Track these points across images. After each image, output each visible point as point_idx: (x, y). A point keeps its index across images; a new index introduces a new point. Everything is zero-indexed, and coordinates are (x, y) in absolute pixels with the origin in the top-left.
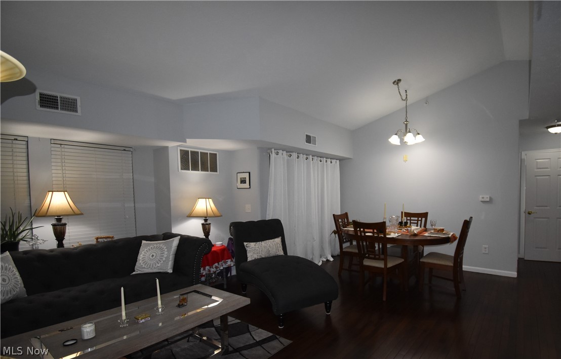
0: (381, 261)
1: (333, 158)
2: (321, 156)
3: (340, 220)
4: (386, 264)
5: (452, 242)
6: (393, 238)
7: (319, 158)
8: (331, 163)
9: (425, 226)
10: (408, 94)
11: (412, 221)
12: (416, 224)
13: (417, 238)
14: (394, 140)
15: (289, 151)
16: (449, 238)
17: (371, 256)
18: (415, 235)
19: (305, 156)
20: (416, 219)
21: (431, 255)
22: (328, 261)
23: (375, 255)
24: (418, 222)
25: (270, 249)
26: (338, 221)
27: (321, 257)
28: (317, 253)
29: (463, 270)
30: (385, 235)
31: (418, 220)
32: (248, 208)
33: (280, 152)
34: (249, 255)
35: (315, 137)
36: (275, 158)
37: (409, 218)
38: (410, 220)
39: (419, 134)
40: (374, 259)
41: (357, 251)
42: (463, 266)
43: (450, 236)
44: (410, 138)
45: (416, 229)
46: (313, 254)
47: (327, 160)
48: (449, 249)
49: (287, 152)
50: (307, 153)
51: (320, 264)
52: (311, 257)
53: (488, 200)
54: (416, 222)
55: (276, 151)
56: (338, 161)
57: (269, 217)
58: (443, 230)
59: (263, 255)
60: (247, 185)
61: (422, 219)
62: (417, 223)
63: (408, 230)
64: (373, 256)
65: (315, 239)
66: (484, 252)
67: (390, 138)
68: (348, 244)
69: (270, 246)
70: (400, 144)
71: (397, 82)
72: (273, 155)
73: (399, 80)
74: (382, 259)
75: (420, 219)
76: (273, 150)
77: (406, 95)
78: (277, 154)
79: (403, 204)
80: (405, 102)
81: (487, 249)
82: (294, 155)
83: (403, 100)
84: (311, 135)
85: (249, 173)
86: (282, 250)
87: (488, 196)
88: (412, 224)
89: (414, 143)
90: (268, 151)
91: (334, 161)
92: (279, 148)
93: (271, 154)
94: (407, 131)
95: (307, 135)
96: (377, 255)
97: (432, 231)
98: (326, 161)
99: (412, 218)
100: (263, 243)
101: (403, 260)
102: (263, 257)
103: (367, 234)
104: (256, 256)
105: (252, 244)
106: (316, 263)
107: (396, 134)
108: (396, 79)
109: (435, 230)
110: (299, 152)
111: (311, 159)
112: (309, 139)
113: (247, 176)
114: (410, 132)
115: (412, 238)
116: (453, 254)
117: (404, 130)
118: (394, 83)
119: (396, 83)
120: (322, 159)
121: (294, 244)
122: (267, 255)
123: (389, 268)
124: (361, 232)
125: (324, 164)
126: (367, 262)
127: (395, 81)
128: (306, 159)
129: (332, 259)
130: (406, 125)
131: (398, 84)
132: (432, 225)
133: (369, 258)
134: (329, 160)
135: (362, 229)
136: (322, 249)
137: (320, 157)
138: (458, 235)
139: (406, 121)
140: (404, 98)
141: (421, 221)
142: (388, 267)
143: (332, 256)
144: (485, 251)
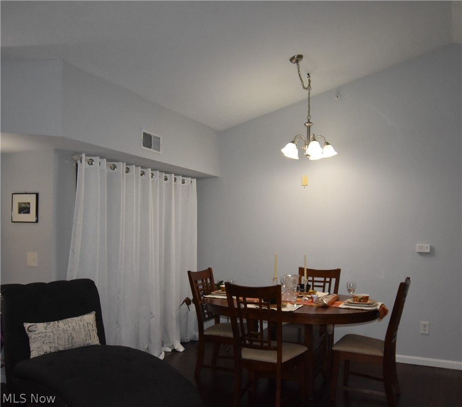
0: (272, 352)
1: (186, 174)
2: (167, 170)
3: (200, 282)
4: (279, 357)
5: (382, 318)
6: (291, 312)
7: (164, 175)
8: (183, 182)
9: (336, 291)
10: (311, 79)
11: (315, 284)
12: (322, 288)
13: (328, 312)
14: (290, 151)
15: (113, 159)
16: (376, 311)
17: (255, 343)
18: (325, 307)
19: (140, 169)
20: (322, 279)
21: (348, 339)
22: (175, 351)
23: (262, 342)
24: (324, 285)
25: (74, 335)
26: (196, 282)
27: (163, 345)
28: (157, 337)
29: (397, 361)
30: (279, 308)
31: (325, 282)
32: (32, 258)
33: (97, 160)
34: (33, 346)
35: (159, 138)
36: (86, 169)
37: (310, 278)
38: (313, 281)
39: (328, 144)
40: (261, 348)
41: (230, 335)
42: (397, 356)
43: (378, 307)
44: (314, 150)
45: (325, 297)
46: (150, 341)
47: (177, 177)
48: (377, 330)
49: (108, 160)
50: (144, 165)
51: (162, 357)
52: (146, 346)
53: (428, 251)
54: (322, 284)
55: (89, 158)
56: (194, 180)
57: (73, 274)
58: (366, 298)
59: (62, 345)
60: (31, 217)
61: (331, 280)
62: (324, 287)
63: (312, 298)
64: (259, 344)
65: (154, 313)
66: (422, 331)
67: (283, 146)
68: (211, 323)
69: (74, 329)
70: (297, 158)
71: (297, 59)
72: (83, 166)
73: (300, 57)
74: (274, 349)
75: (328, 279)
76: (84, 155)
77: (309, 81)
78: (91, 162)
79: (305, 256)
80: (307, 91)
81: (427, 328)
82: (122, 166)
83: (304, 88)
84: (152, 134)
85: (37, 195)
86: (96, 336)
87: (428, 246)
88: (315, 288)
89: (321, 158)
90: (75, 157)
91: (188, 180)
92: (94, 153)
93: (79, 162)
94: (310, 137)
95: (145, 134)
96: (266, 342)
97: (350, 300)
98: (175, 179)
99: (316, 279)
100: (62, 324)
101: (305, 349)
102: (61, 349)
103: (249, 306)
104: (47, 349)
105: (41, 326)
106: (156, 355)
107: (293, 142)
108: (296, 54)
109: (354, 298)
110: (131, 161)
111: (150, 175)
112: (148, 141)
113: (31, 199)
114: (314, 140)
115: (320, 312)
116: (383, 338)
117: (305, 137)
118: (291, 60)
119: (294, 61)
120: (168, 175)
121: (117, 323)
122: (68, 346)
123: (285, 363)
124: (239, 302)
125: (171, 183)
126: (248, 354)
127: (293, 58)
128: (142, 175)
129: (181, 349)
130: (309, 128)
131: (297, 62)
132: (349, 290)
133: (251, 346)
134: (180, 178)
135: (241, 298)
136: (165, 331)
137: (166, 172)
138: (390, 307)
139: (309, 122)
140: (306, 85)
141: (330, 282)
142: (283, 362)
143: (182, 343)
144: (425, 330)
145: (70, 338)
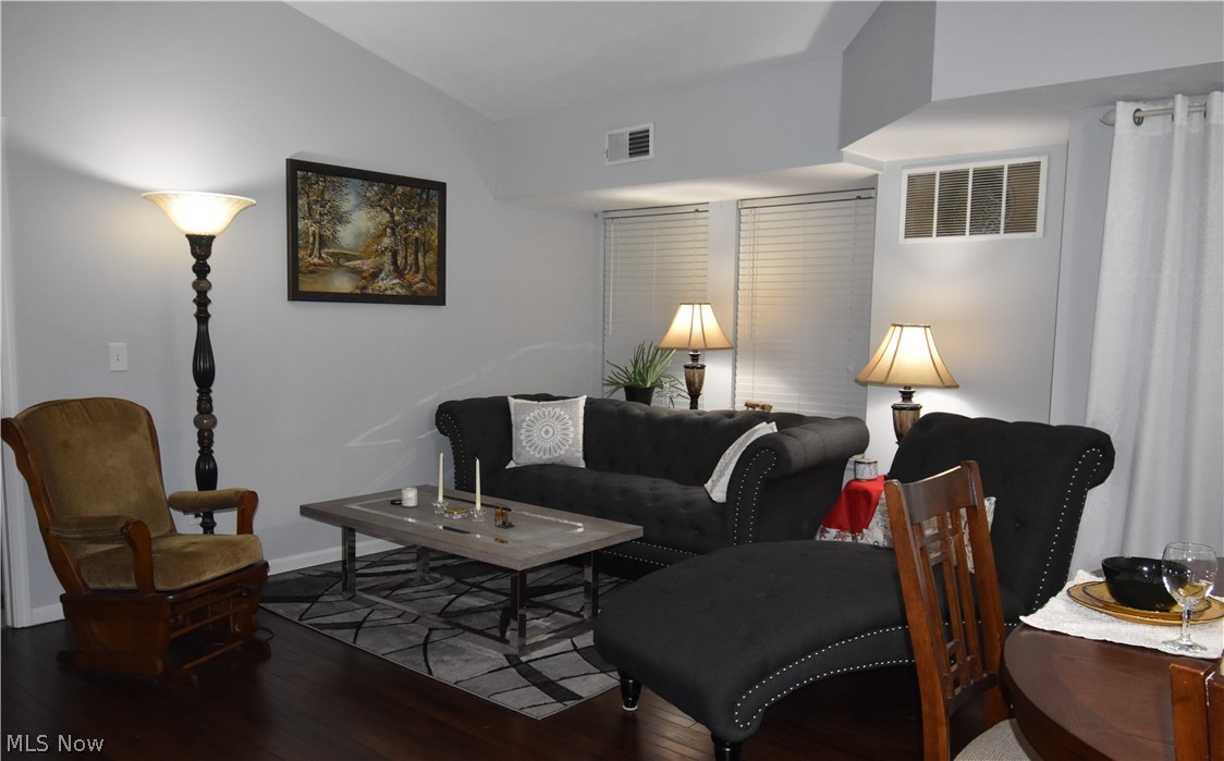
78: (1139, 117)
90: (1108, 118)
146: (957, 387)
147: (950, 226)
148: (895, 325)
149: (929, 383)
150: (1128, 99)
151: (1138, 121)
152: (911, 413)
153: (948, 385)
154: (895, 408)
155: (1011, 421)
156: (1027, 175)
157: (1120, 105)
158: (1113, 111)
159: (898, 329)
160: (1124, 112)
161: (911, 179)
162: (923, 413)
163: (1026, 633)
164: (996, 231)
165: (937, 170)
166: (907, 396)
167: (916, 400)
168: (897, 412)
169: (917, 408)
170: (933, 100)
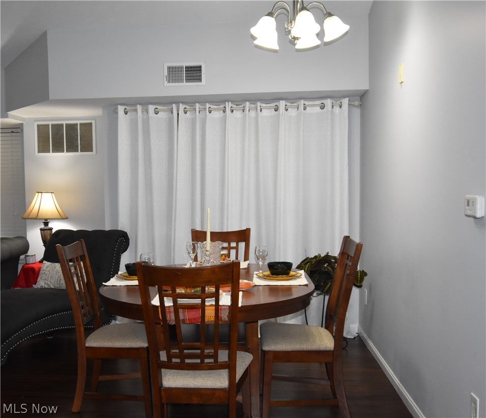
145: (59, 279)
146: (68, 218)
147: (58, 148)
148: (39, 192)
149: (56, 217)
150: (122, 104)
151: (126, 113)
152: (49, 231)
153: (63, 218)
154: (41, 230)
155: (90, 230)
156: (87, 127)
157: (119, 107)
158: (117, 108)
159: (40, 194)
160: (121, 109)
161: (39, 126)
162: (54, 231)
163: (105, 288)
164: (77, 151)
165: (50, 123)
166: (46, 224)
167: (50, 225)
168: (42, 231)
169: (51, 229)
170: (50, 99)
